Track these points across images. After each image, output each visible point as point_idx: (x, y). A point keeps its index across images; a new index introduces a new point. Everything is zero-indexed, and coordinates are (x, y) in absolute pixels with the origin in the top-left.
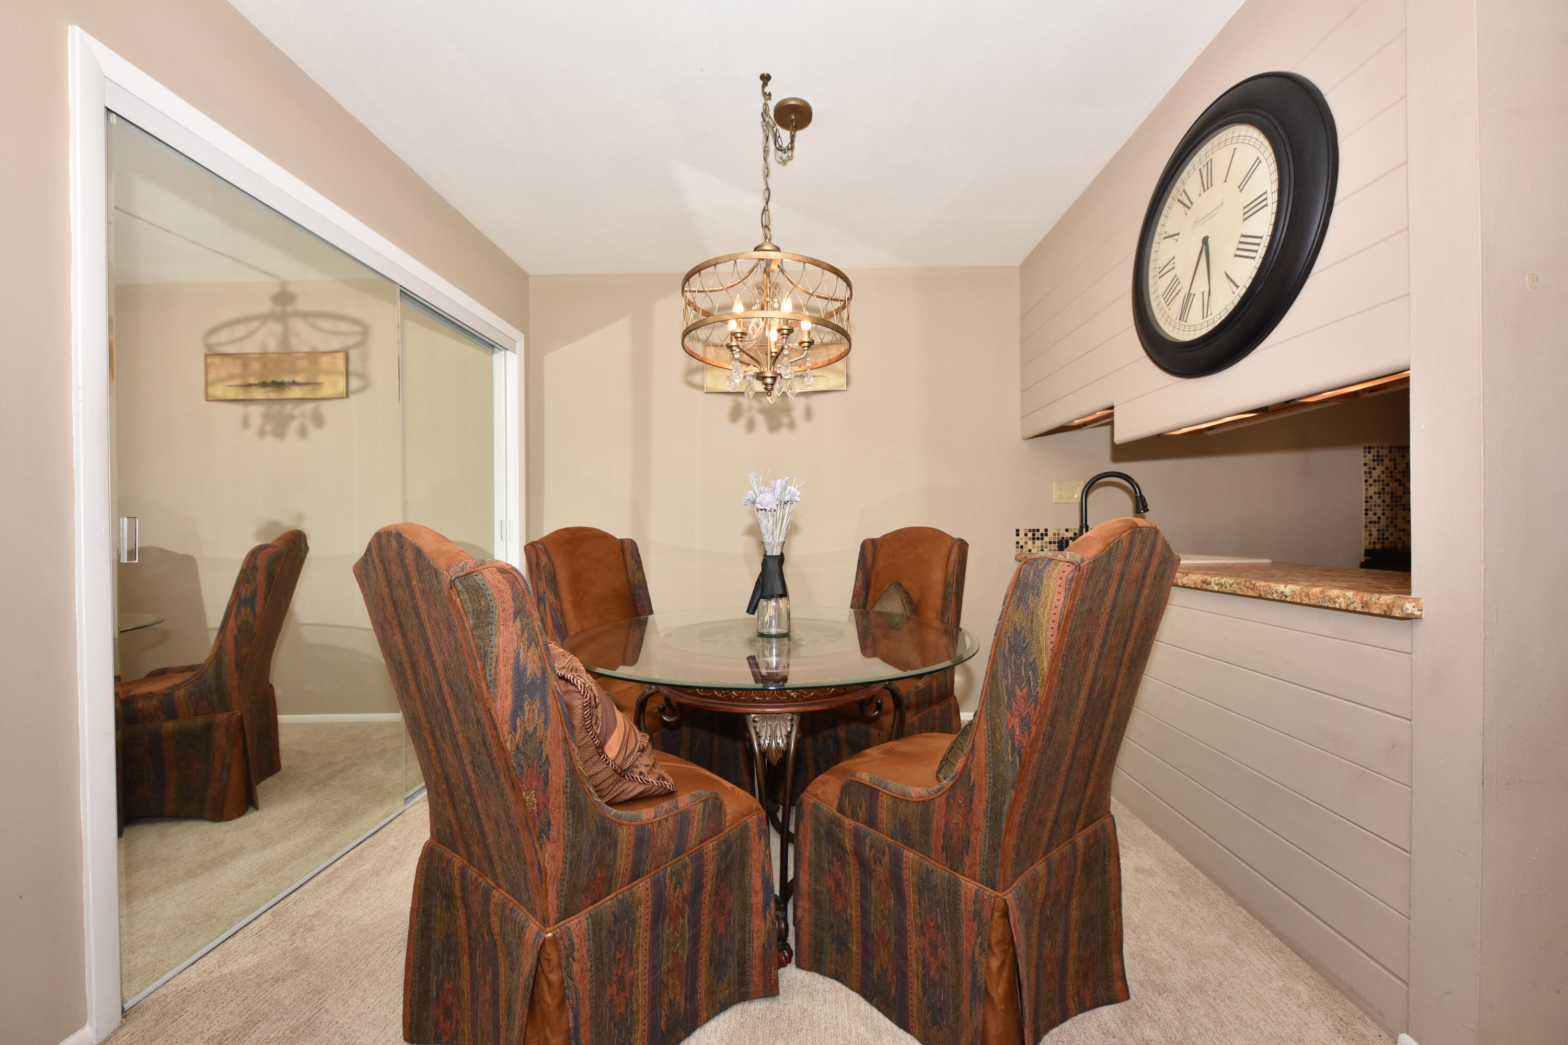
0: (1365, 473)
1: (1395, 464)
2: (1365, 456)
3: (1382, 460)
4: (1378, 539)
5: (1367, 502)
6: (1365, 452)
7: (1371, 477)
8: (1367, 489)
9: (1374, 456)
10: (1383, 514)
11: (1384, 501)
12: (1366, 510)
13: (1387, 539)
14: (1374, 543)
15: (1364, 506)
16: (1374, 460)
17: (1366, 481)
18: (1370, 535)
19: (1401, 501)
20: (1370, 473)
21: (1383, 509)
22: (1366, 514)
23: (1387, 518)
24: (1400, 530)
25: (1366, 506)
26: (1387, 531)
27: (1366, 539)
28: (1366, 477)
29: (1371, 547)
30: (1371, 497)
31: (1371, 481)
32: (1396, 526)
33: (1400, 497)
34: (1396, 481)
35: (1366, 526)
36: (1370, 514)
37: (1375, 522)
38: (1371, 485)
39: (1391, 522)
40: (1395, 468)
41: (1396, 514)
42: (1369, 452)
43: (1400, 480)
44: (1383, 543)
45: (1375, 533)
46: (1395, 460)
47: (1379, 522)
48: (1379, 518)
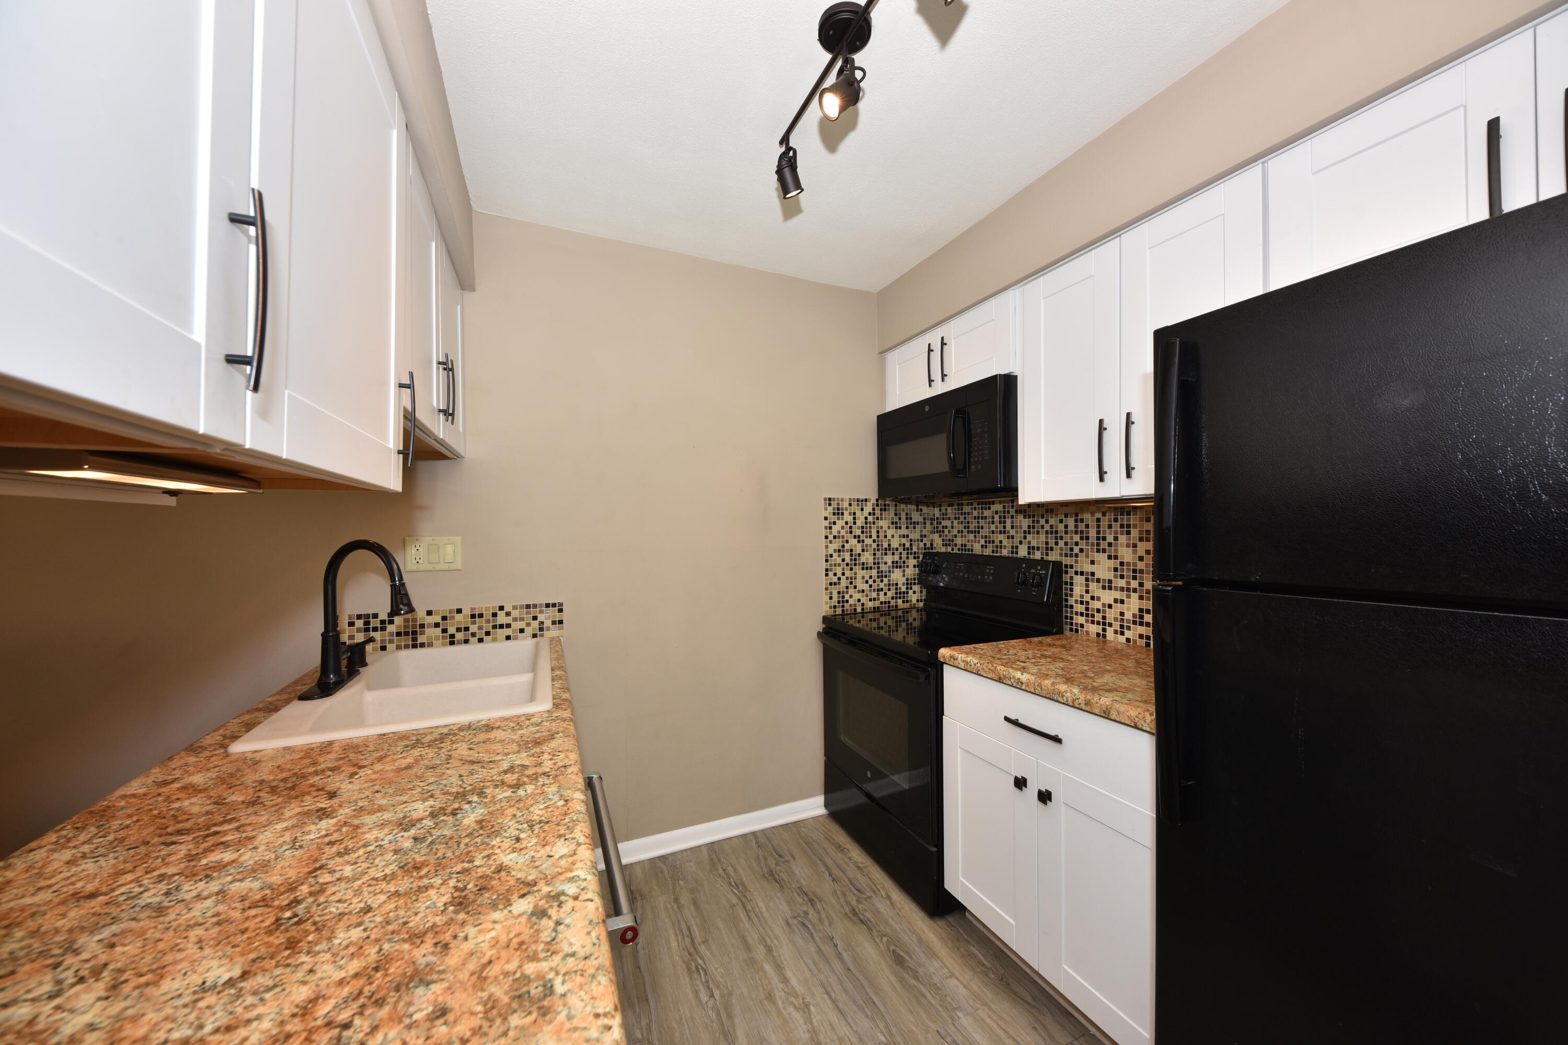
0: (826, 528)
1: (854, 518)
2: (826, 509)
3: (843, 514)
4: (839, 602)
5: (827, 561)
6: (826, 504)
7: (831, 533)
8: (827, 547)
9: (834, 509)
10: (843, 574)
11: (843, 560)
12: (827, 570)
13: (847, 601)
14: (835, 607)
15: (824, 566)
16: (834, 514)
17: (826, 537)
18: (831, 598)
19: (859, 560)
20: (830, 528)
21: (843, 569)
22: (827, 575)
23: (847, 578)
24: (859, 592)
25: (826, 565)
26: (847, 592)
27: (827, 603)
28: (826, 532)
29: (831, 612)
30: (831, 556)
31: (831, 537)
32: (855, 587)
33: (859, 555)
34: (855, 537)
35: (827, 589)
36: (831, 574)
37: (835, 584)
38: (831, 542)
39: (851, 583)
40: (855, 523)
41: (855, 573)
42: (830, 505)
43: (859, 537)
44: (843, 606)
45: (835, 596)
46: (854, 514)
47: (839, 583)
48: (839, 579)
